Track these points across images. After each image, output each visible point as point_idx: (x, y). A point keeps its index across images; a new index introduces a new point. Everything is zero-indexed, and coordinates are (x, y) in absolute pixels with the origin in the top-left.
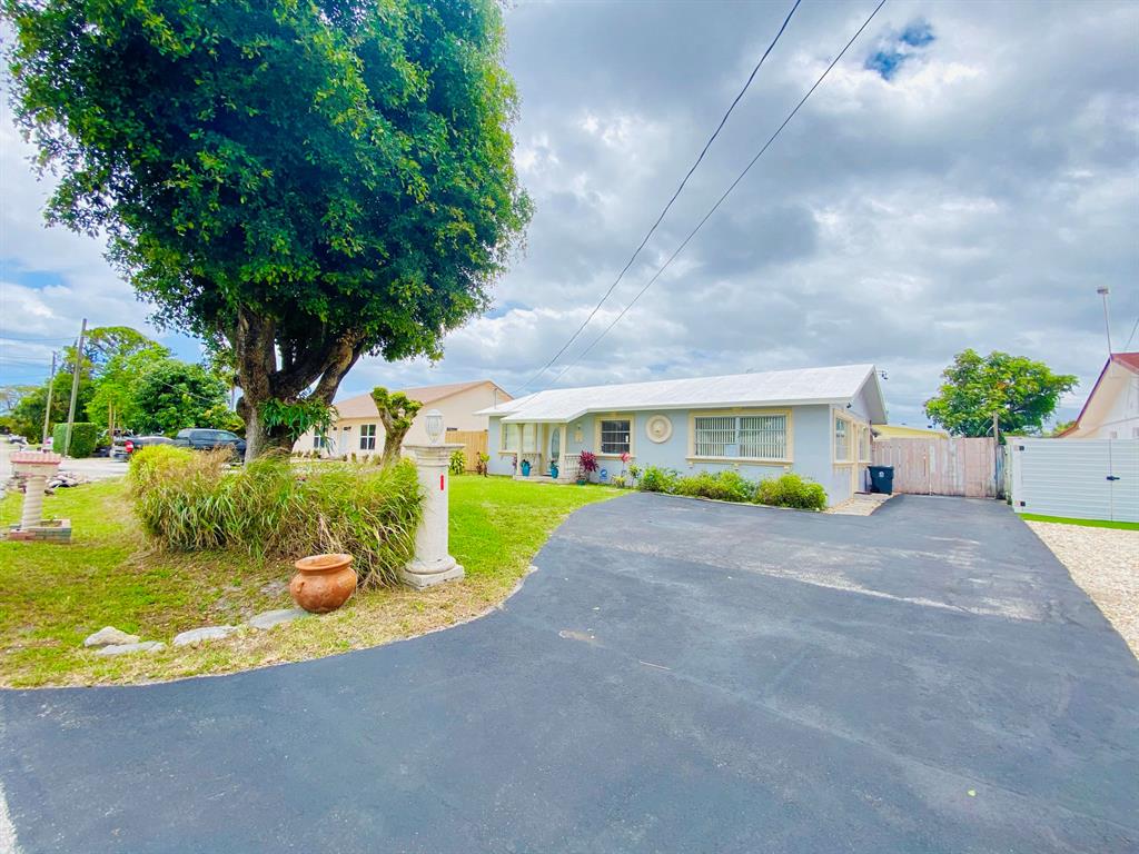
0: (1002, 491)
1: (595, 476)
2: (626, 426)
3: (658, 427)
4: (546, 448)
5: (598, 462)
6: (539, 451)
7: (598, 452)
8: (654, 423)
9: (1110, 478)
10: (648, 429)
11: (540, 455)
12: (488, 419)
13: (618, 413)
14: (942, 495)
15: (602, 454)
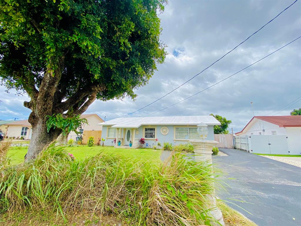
0: (235, 147)
1: (144, 145)
2: (154, 129)
3: (164, 130)
4: (125, 136)
5: (145, 141)
6: (122, 137)
7: (144, 137)
8: (163, 128)
9: (269, 144)
10: (161, 131)
11: (123, 139)
12: (102, 126)
13: (151, 126)
14: (223, 148)
15: (145, 138)
